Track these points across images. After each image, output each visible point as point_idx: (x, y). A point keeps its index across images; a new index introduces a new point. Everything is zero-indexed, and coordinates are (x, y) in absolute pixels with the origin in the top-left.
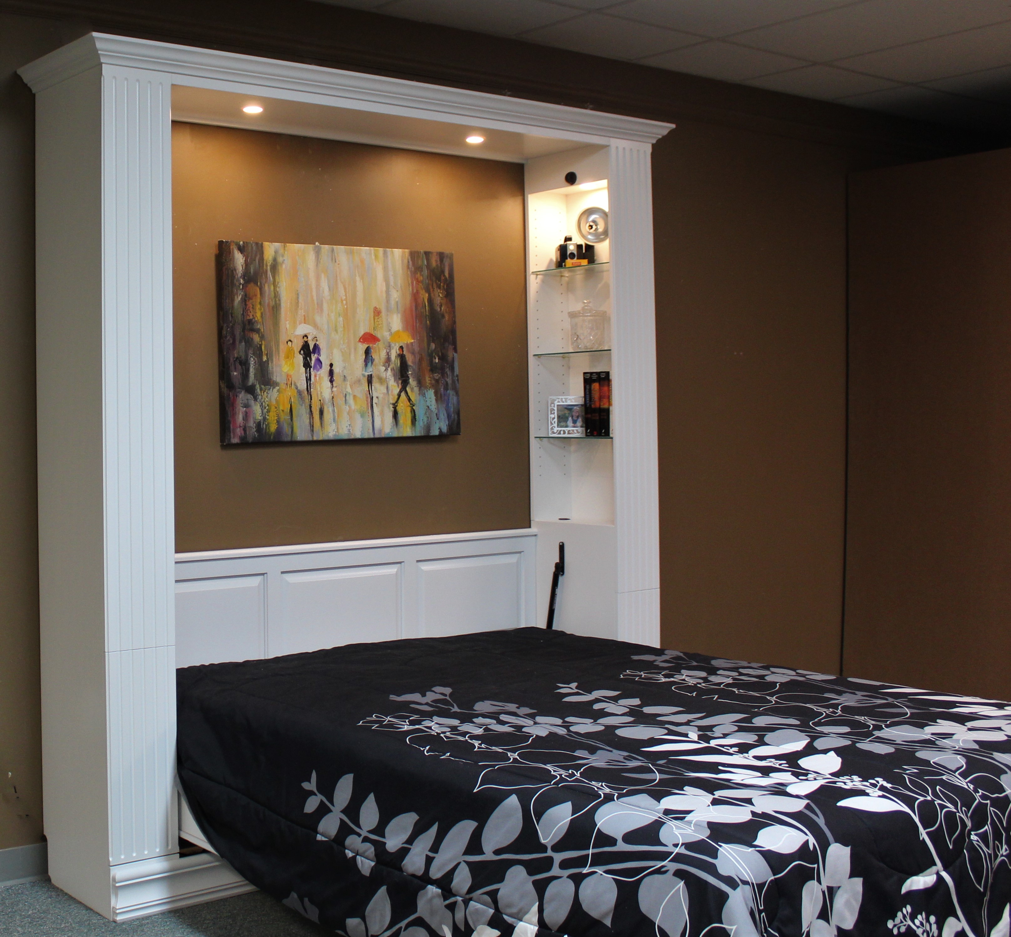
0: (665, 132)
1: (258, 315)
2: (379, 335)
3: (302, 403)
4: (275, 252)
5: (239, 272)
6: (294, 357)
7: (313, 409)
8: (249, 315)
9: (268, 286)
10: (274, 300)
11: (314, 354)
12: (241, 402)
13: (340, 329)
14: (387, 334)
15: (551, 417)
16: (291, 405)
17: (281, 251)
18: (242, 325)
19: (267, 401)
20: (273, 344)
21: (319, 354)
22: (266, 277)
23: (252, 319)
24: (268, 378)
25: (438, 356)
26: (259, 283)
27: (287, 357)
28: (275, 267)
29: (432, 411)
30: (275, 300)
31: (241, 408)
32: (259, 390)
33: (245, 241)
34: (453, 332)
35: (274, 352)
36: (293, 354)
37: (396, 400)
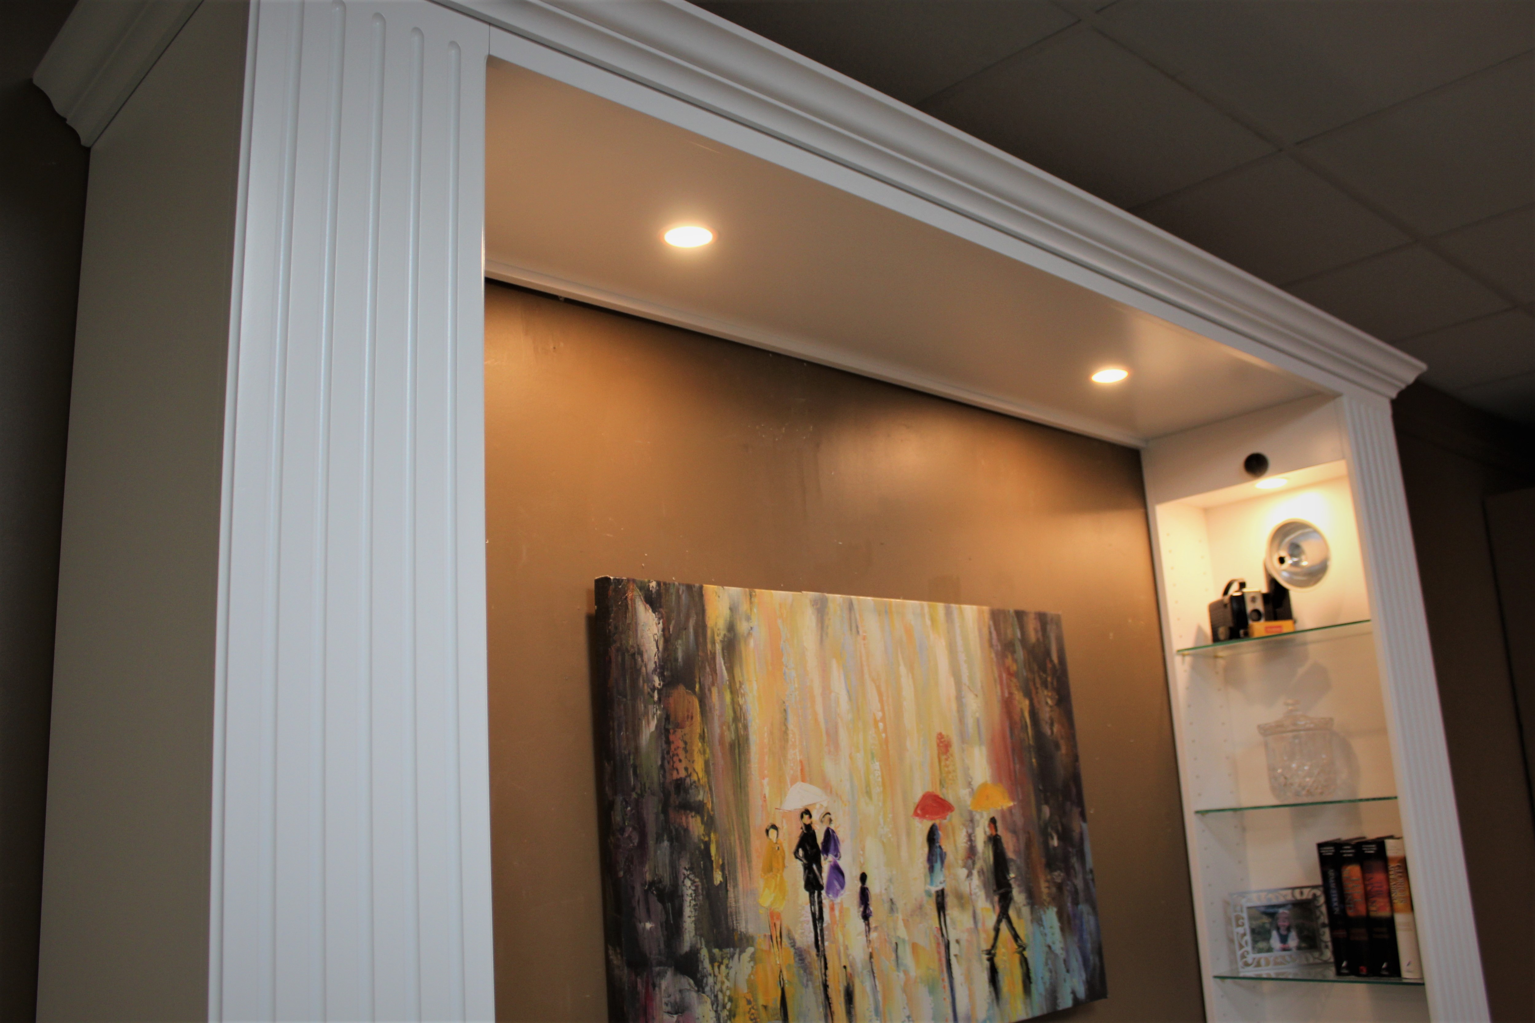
1: (699, 766)
2: (950, 798)
3: (807, 981)
4: (731, 609)
5: (649, 659)
6: (784, 866)
7: (831, 992)
8: (677, 770)
9: (719, 692)
10: (733, 728)
11: (827, 855)
12: (664, 1000)
13: (876, 790)
14: (964, 793)
15: (1238, 933)
16: (783, 990)
17: (744, 607)
18: (662, 795)
19: (728, 988)
20: (735, 838)
21: (837, 855)
22: (714, 671)
23: (685, 779)
24: (728, 928)
25: (1057, 832)
26: (697, 686)
27: (769, 869)
28: (731, 645)
29: (1056, 955)
30: (737, 728)
31: (666, 1017)
32: (707, 963)
33: (661, 580)
34: (1075, 778)
35: (739, 859)
36: (781, 861)
37: (991, 941)
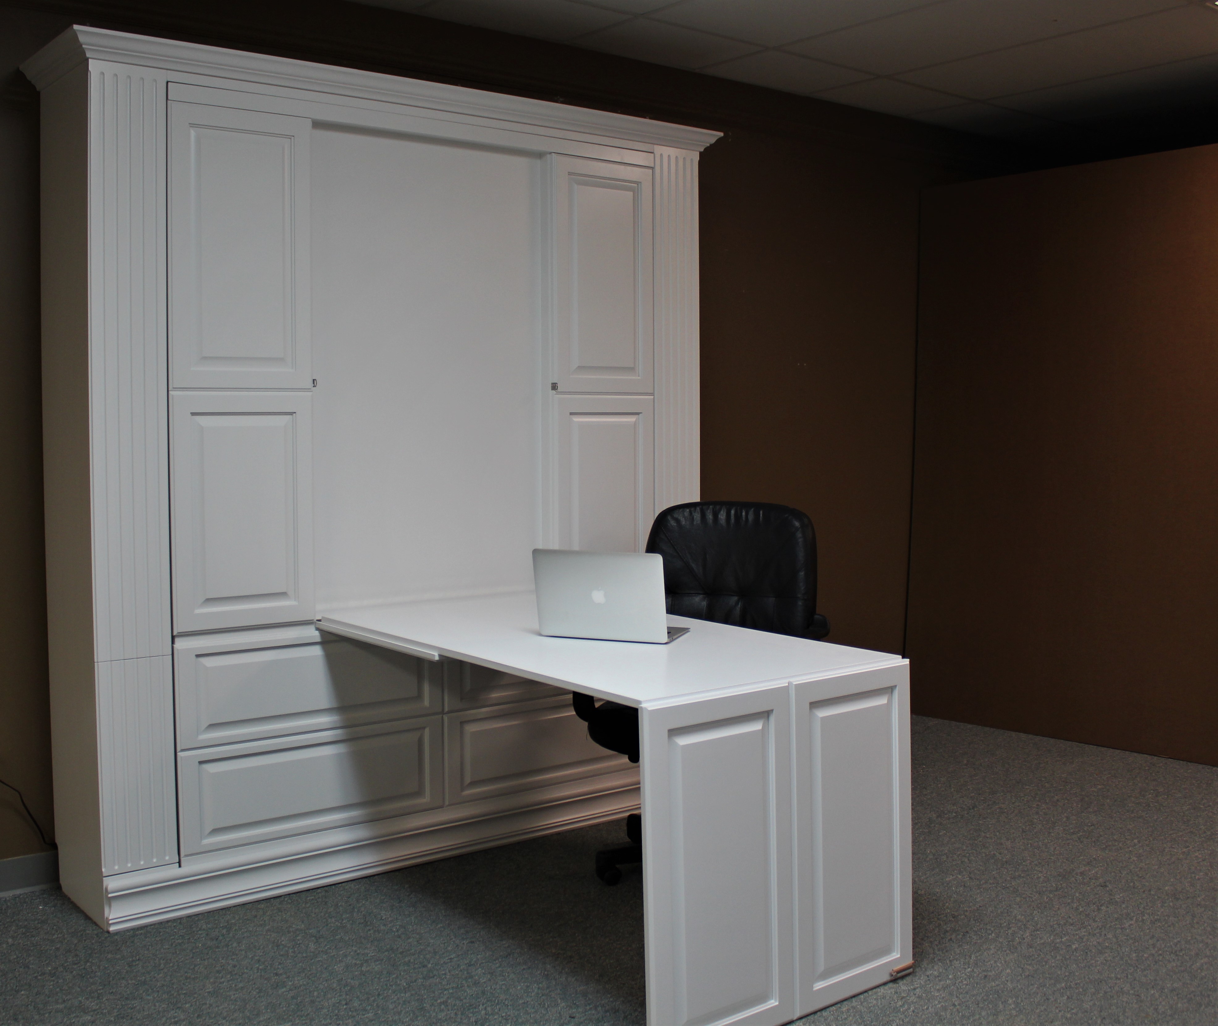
0: (713, 140)
